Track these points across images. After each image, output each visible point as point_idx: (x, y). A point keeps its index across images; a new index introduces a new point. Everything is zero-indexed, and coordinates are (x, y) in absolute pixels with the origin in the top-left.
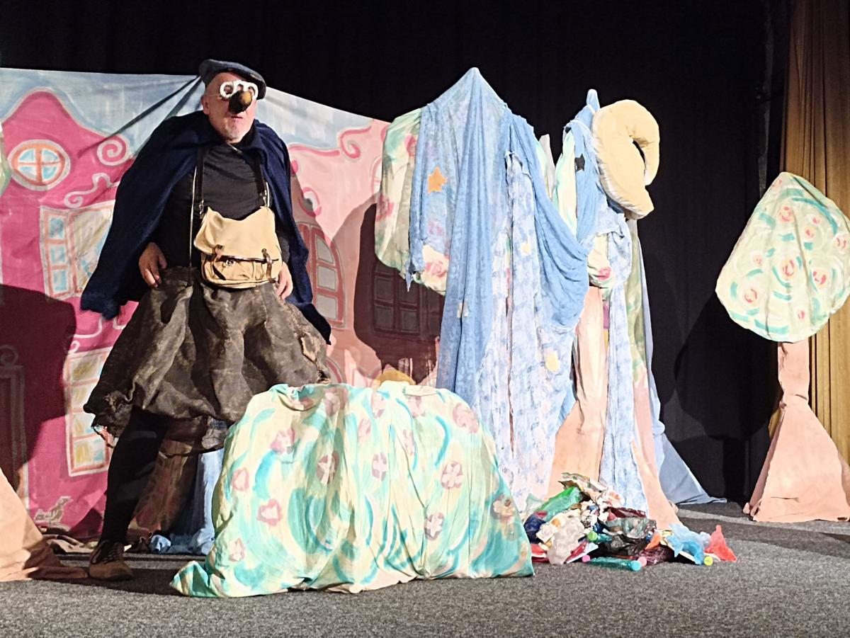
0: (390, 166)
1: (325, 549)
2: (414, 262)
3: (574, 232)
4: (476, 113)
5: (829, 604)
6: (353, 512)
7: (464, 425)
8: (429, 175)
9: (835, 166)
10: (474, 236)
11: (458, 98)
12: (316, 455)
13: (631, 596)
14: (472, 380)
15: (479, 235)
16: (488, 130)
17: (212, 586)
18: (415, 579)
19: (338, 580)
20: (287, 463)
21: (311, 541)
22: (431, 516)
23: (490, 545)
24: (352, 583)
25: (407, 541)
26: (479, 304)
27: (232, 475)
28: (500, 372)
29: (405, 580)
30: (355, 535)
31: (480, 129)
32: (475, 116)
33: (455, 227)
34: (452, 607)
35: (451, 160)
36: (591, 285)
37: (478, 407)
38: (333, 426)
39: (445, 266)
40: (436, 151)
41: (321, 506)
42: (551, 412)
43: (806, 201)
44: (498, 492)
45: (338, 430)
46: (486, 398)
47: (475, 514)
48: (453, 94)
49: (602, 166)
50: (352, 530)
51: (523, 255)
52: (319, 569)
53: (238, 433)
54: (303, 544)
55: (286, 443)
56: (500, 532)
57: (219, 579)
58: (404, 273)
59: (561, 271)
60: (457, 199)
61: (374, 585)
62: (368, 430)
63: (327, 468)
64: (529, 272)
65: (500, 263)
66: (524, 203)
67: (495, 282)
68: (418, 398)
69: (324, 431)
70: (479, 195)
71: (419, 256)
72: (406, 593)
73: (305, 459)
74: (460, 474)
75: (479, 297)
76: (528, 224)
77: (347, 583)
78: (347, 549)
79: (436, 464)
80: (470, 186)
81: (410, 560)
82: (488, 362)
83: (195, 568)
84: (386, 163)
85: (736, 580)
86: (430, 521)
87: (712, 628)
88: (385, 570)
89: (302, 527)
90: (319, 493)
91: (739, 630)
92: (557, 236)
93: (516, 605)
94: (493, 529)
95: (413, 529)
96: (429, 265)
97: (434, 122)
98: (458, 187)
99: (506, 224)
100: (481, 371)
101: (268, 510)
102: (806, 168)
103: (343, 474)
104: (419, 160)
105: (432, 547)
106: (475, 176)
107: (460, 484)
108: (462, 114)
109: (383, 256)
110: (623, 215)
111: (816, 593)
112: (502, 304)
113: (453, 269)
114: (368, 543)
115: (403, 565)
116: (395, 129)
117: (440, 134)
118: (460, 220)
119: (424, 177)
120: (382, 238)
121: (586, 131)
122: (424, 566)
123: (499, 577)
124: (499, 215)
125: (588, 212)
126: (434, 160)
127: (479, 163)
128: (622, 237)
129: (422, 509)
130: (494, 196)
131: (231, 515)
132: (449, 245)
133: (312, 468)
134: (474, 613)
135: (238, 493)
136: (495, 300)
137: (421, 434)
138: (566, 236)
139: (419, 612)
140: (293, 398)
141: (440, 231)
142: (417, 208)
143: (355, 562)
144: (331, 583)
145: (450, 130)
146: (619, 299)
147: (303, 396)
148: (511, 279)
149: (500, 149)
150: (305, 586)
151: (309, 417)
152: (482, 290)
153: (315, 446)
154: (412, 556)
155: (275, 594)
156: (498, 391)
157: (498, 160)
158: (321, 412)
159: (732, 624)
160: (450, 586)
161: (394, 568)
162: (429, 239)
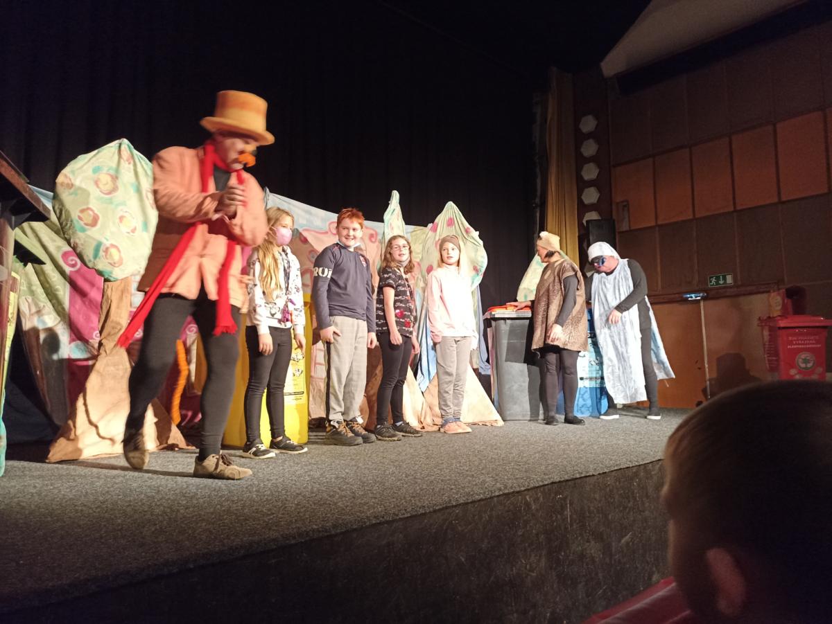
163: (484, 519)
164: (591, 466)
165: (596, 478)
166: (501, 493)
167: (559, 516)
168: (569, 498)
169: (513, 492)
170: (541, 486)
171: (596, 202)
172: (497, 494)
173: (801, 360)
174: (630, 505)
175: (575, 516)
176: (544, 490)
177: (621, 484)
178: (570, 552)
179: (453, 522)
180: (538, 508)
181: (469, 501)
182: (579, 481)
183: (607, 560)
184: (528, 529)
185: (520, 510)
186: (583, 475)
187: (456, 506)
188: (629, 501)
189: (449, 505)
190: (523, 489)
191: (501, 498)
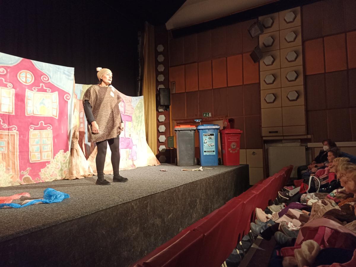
163: (114, 215)
164: (158, 189)
165: (160, 193)
166: (122, 203)
167: (145, 210)
168: (149, 202)
169: (127, 202)
170: (138, 199)
171: (163, 81)
172: (120, 203)
173: (232, 145)
174: (172, 203)
175: (151, 209)
176: (140, 200)
177: (169, 195)
178: (149, 224)
179: (100, 217)
180: (137, 207)
181: (108, 208)
182: (153, 195)
183: (163, 225)
184: (132, 216)
185: (129, 210)
186: (155, 193)
187: (102, 210)
188: (172, 202)
189: (98, 211)
190: (131, 200)
191: (122, 205)
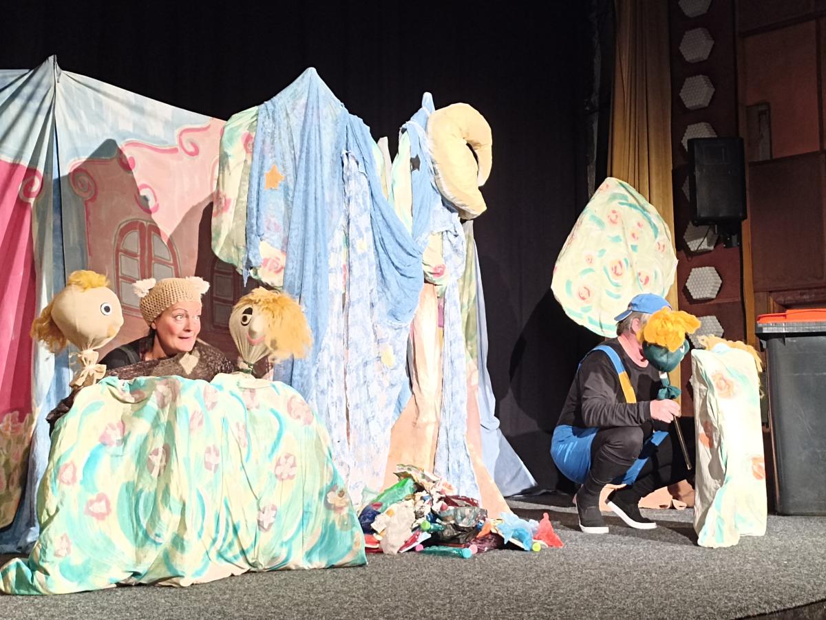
0: (227, 162)
1: (155, 542)
2: (251, 258)
3: (409, 230)
4: (313, 112)
5: (647, 582)
6: (184, 505)
7: (299, 417)
8: (266, 171)
9: (658, 175)
10: (311, 233)
11: (295, 96)
12: (147, 448)
13: (460, 582)
14: (309, 374)
15: (316, 232)
16: (325, 128)
17: (36, 583)
18: (249, 572)
19: (168, 574)
20: (117, 456)
21: (141, 534)
22: (264, 509)
23: (323, 536)
24: (182, 577)
25: (239, 533)
26: (316, 299)
27: (58, 470)
28: (336, 366)
29: (238, 572)
30: (185, 528)
31: (317, 128)
32: (312, 115)
33: (292, 223)
34: (283, 597)
35: (288, 157)
36: (426, 281)
37: (315, 401)
38: (164, 419)
39: (283, 262)
40: (273, 148)
41: (151, 499)
42: (387, 406)
43: (631, 205)
44: (332, 483)
45: (169, 423)
46: (322, 392)
47: (308, 505)
48: (290, 94)
49: (437, 167)
50: (183, 523)
51: (359, 251)
52: (149, 562)
53: (65, 426)
54: (132, 538)
55: (116, 435)
56: (333, 524)
57: (43, 576)
58: (241, 268)
59: (397, 268)
60: (293, 197)
61: (205, 578)
62: (200, 423)
63: (157, 461)
64: (365, 270)
65: (336, 260)
66: (360, 201)
67: (331, 278)
68: (252, 391)
69: (155, 424)
70: (315, 193)
71: (256, 251)
72: (238, 585)
73: (136, 452)
74: (294, 465)
75: (315, 293)
76: (364, 221)
77: (178, 576)
78: (178, 542)
79: (269, 456)
80: (307, 184)
81: (243, 552)
82: (325, 357)
83: (18, 565)
84: (223, 160)
85: (562, 564)
86: (263, 513)
87: (536, 608)
88: (217, 562)
89: (132, 521)
90: (149, 485)
91: (561, 609)
92: (393, 234)
93: (346, 593)
94: (327, 520)
95: (246, 521)
96: (266, 261)
97: (271, 120)
98: (295, 183)
99: (343, 222)
100: (318, 365)
101: (96, 505)
102: (631, 175)
103: (174, 466)
104: (256, 157)
105: (264, 538)
106: (312, 175)
107: (293, 476)
108: (300, 113)
109: (220, 252)
110: (457, 214)
111: (635, 574)
112: (338, 300)
113: (290, 265)
114: (200, 536)
115: (235, 557)
116: (231, 126)
117: (277, 132)
118: (297, 217)
119: (261, 174)
120: (219, 234)
121: (421, 132)
122: (257, 558)
123: (332, 567)
124: (336, 213)
125: (422, 210)
126: (272, 157)
127: (316, 161)
128: (456, 236)
129: (255, 501)
130: (330, 193)
131: (57, 510)
132: (286, 242)
133: (143, 462)
134: (304, 602)
135: (65, 487)
136: (332, 296)
137: (255, 426)
138: (401, 233)
139: (248, 603)
140: (124, 391)
141: (277, 229)
142: (254, 205)
143: (186, 555)
144: (161, 577)
145: (287, 128)
146: (453, 296)
147: (134, 390)
148: (347, 276)
149: (336, 148)
150: (134, 580)
151: (140, 410)
152: (318, 285)
153: (146, 439)
154: (245, 548)
155: (103, 590)
156: (334, 385)
157: (335, 159)
158: (152, 404)
159: (555, 604)
160: (282, 578)
161: (227, 560)
162: (265, 235)
171: (707, 105)
